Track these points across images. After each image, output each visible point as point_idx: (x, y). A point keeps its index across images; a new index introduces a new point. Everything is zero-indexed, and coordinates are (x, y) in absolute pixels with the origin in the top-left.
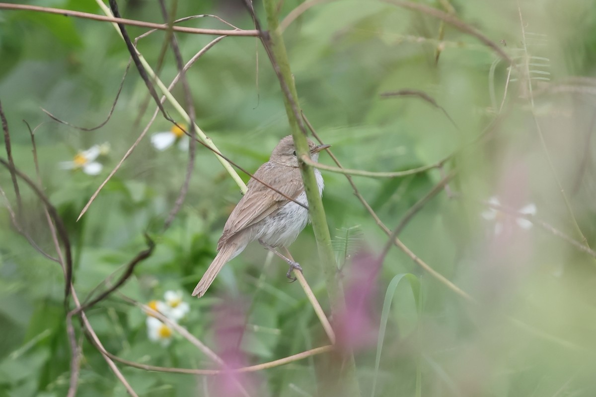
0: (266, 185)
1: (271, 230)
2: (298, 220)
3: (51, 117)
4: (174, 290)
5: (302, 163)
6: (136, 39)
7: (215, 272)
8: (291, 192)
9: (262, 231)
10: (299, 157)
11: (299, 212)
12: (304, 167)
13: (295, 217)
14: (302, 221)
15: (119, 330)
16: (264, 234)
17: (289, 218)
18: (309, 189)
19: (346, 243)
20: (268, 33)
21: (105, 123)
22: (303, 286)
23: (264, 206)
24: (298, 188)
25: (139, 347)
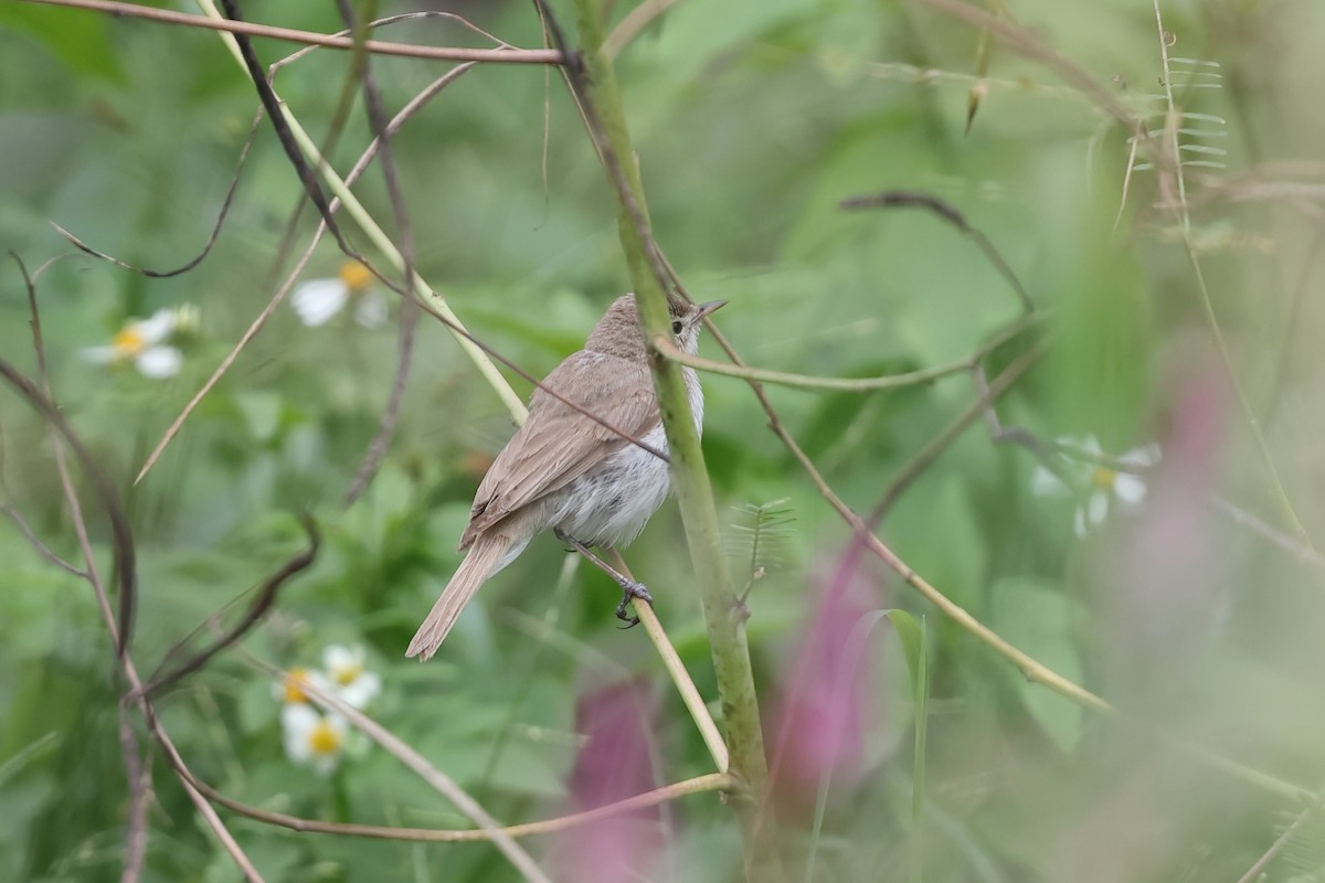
0: (572, 406)
1: (587, 506)
2: (650, 484)
3: (76, 244)
4: (346, 645)
5: (656, 354)
6: (272, 66)
7: (459, 601)
8: (637, 420)
9: (565, 508)
10: (649, 342)
11: (652, 467)
12: (660, 365)
13: (644, 477)
14: (657, 486)
15: (218, 735)
16: (570, 516)
17: (631, 479)
18: (670, 416)
19: (756, 541)
20: (579, 57)
21: (198, 261)
22: (654, 638)
23: (575, 452)
24: (651, 411)
25: (265, 773)
